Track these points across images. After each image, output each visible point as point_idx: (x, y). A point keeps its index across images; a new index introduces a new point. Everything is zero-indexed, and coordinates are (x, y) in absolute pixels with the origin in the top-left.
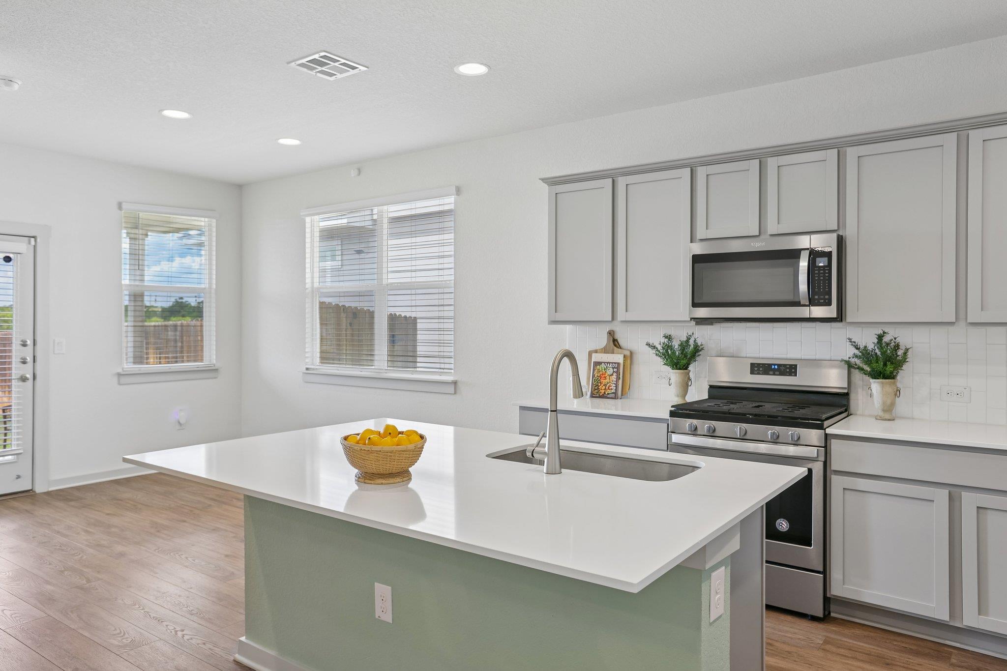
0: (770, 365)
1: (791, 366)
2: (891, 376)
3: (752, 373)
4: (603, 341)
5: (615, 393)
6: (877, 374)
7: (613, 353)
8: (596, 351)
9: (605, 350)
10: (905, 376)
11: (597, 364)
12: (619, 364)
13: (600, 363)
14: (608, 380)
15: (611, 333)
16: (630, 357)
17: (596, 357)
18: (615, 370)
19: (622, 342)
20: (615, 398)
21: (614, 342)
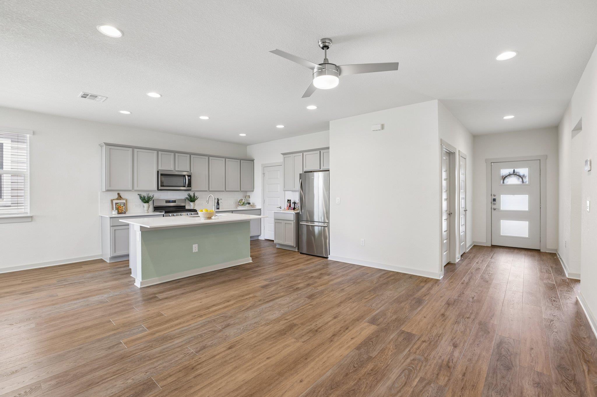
0: (170, 201)
1: (175, 201)
2: (194, 202)
3: (166, 203)
4: (116, 196)
5: (125, 212)
6: (191, 201)
7: (121, 200)
8: (114, 200)
9: (117, 199)
10: (196, 201)
11: (116, 204)
12: (125, 203)
13: (118, 203)
14: (122, 208)
15: (118, 194)
16: (126, 201)
17: (114, 202)
18: (124, 205)
19: (122, 196)
20: (125, 213)
21: (120, 197)
